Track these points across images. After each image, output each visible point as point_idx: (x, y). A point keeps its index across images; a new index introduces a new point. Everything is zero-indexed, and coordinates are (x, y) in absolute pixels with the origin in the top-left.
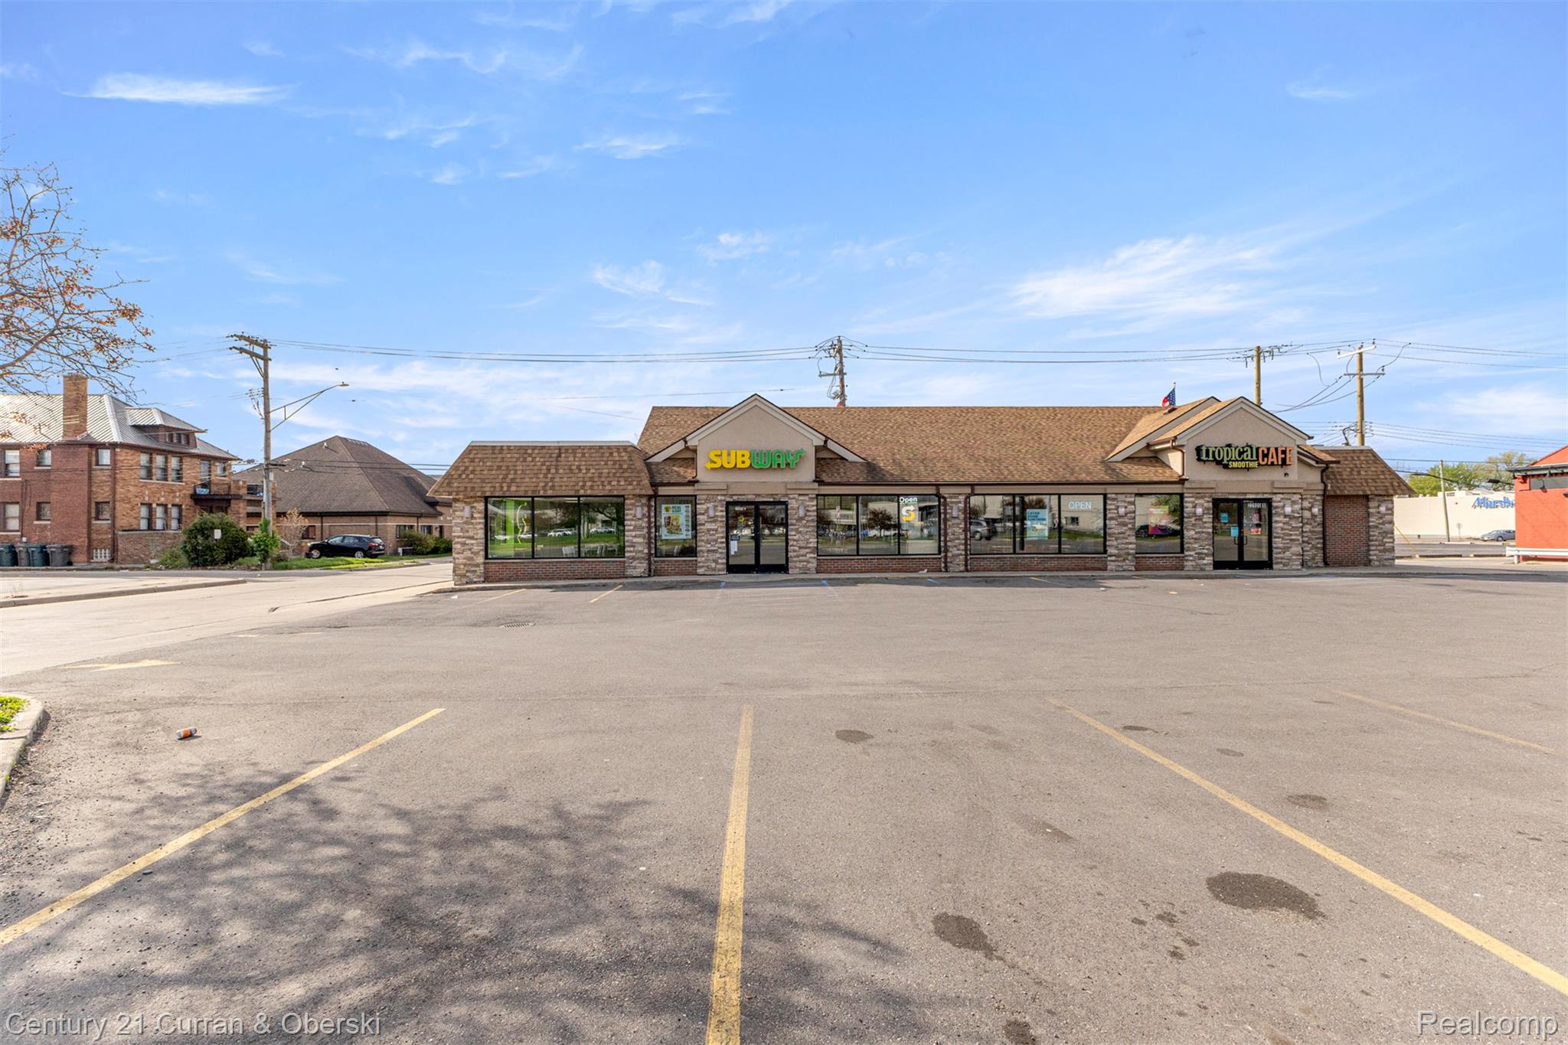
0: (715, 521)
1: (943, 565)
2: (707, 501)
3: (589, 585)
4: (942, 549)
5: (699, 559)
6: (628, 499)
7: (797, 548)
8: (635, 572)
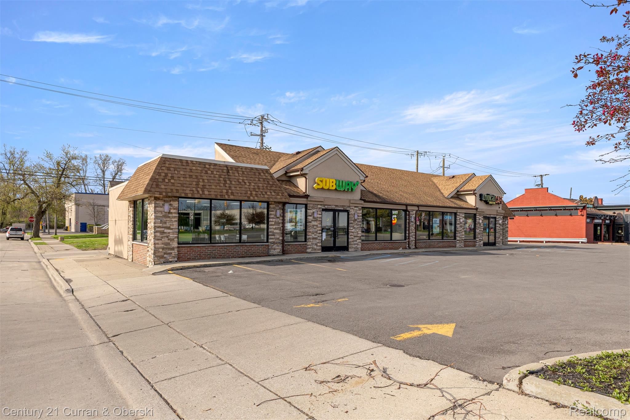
0: (316, 220)
1: (407, 245)
2: (313, 208)
3: (272, 261)
4: (407, 238)
5: (308, 243)
6: (271, 204)
7: (353, 237)
8: (275, 252)
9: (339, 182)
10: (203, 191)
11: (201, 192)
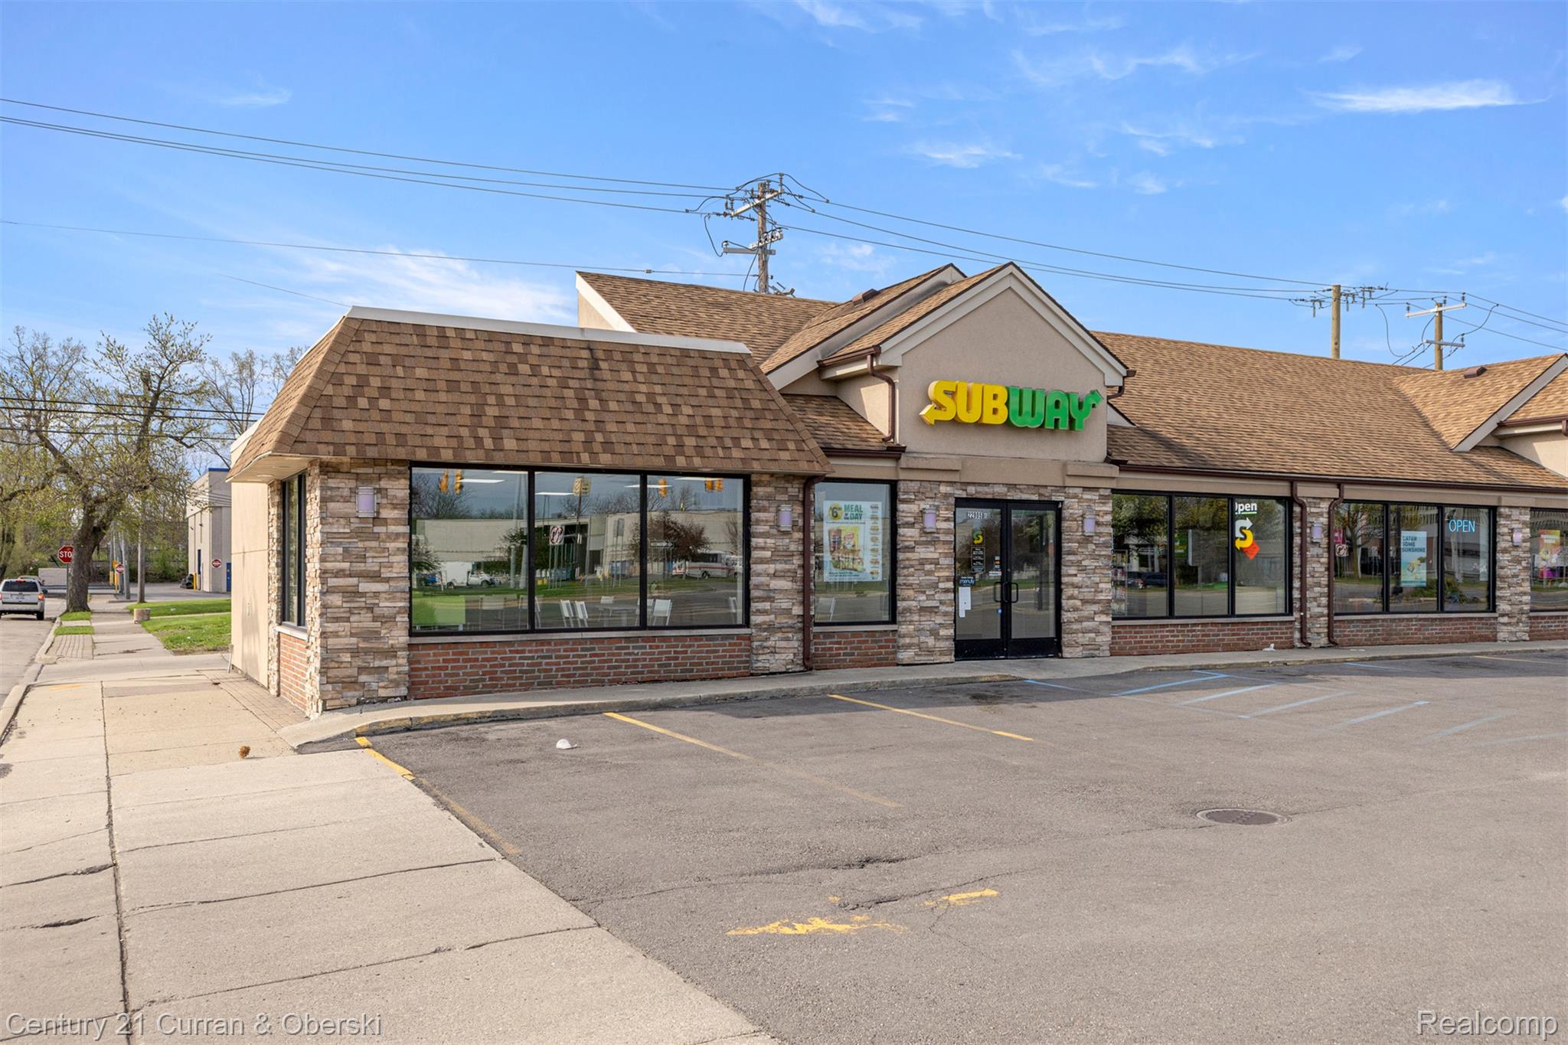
0: (934, 542)
1: (1297, 635)
2: (920, 495)
3: (756, 696)
4: (1297, 605)
5: (903, 629)
6: (759, 484)
7: (1078, 603)
8: (776, 663)
9: (1016, 396)
10: (497, 439)
11: (488, 443)
